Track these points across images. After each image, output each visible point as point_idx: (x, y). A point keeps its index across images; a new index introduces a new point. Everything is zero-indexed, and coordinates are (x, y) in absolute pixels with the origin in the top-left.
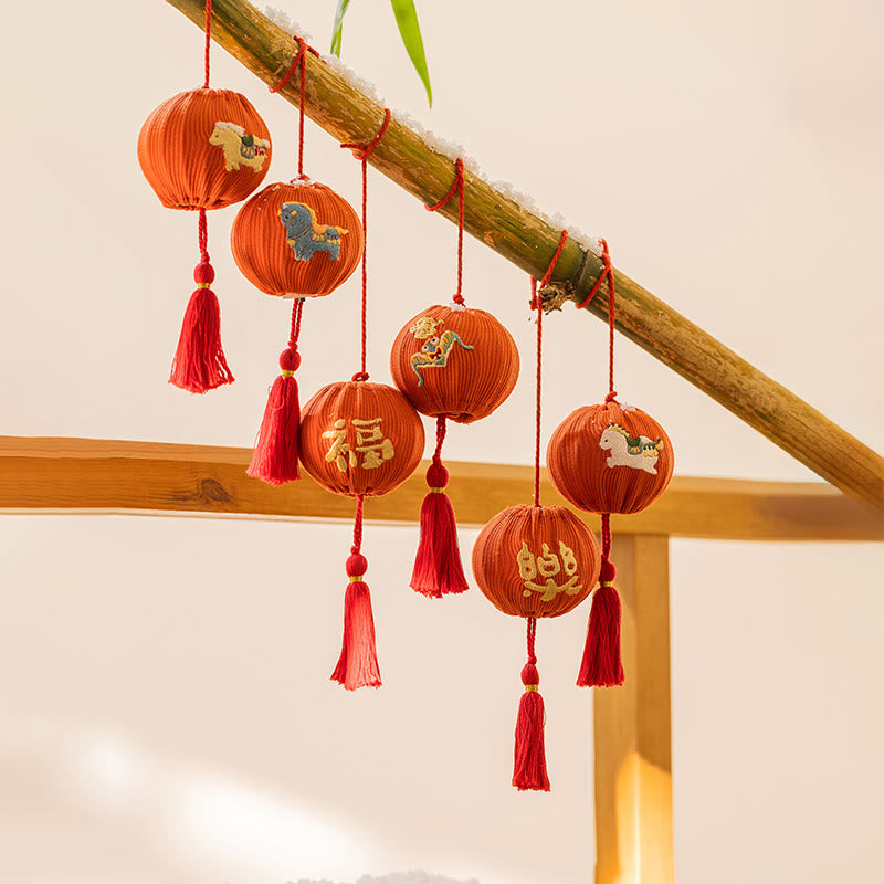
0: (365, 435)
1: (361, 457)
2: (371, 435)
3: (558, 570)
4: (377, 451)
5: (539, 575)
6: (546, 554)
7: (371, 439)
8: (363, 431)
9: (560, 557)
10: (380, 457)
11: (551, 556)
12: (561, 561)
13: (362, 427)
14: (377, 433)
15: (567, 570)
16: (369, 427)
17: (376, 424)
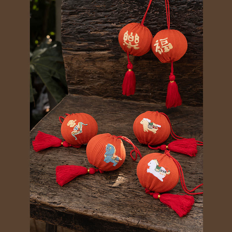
0: (163, 43)
1: (163, 49)
2: (165, 43)
3: (133, 40)
4: (167, 47)
5: (128, 40)
6: (131, 35)
7: (165, 44)
8: (162, 42)
9: (134, 37)
10: (169, 48)
11: (132, 36)
12: (134, 39)
13: (162, 41)
14: (166, 42)
15: (135, 42)
16: (164, 41)
17: (166, 40)
